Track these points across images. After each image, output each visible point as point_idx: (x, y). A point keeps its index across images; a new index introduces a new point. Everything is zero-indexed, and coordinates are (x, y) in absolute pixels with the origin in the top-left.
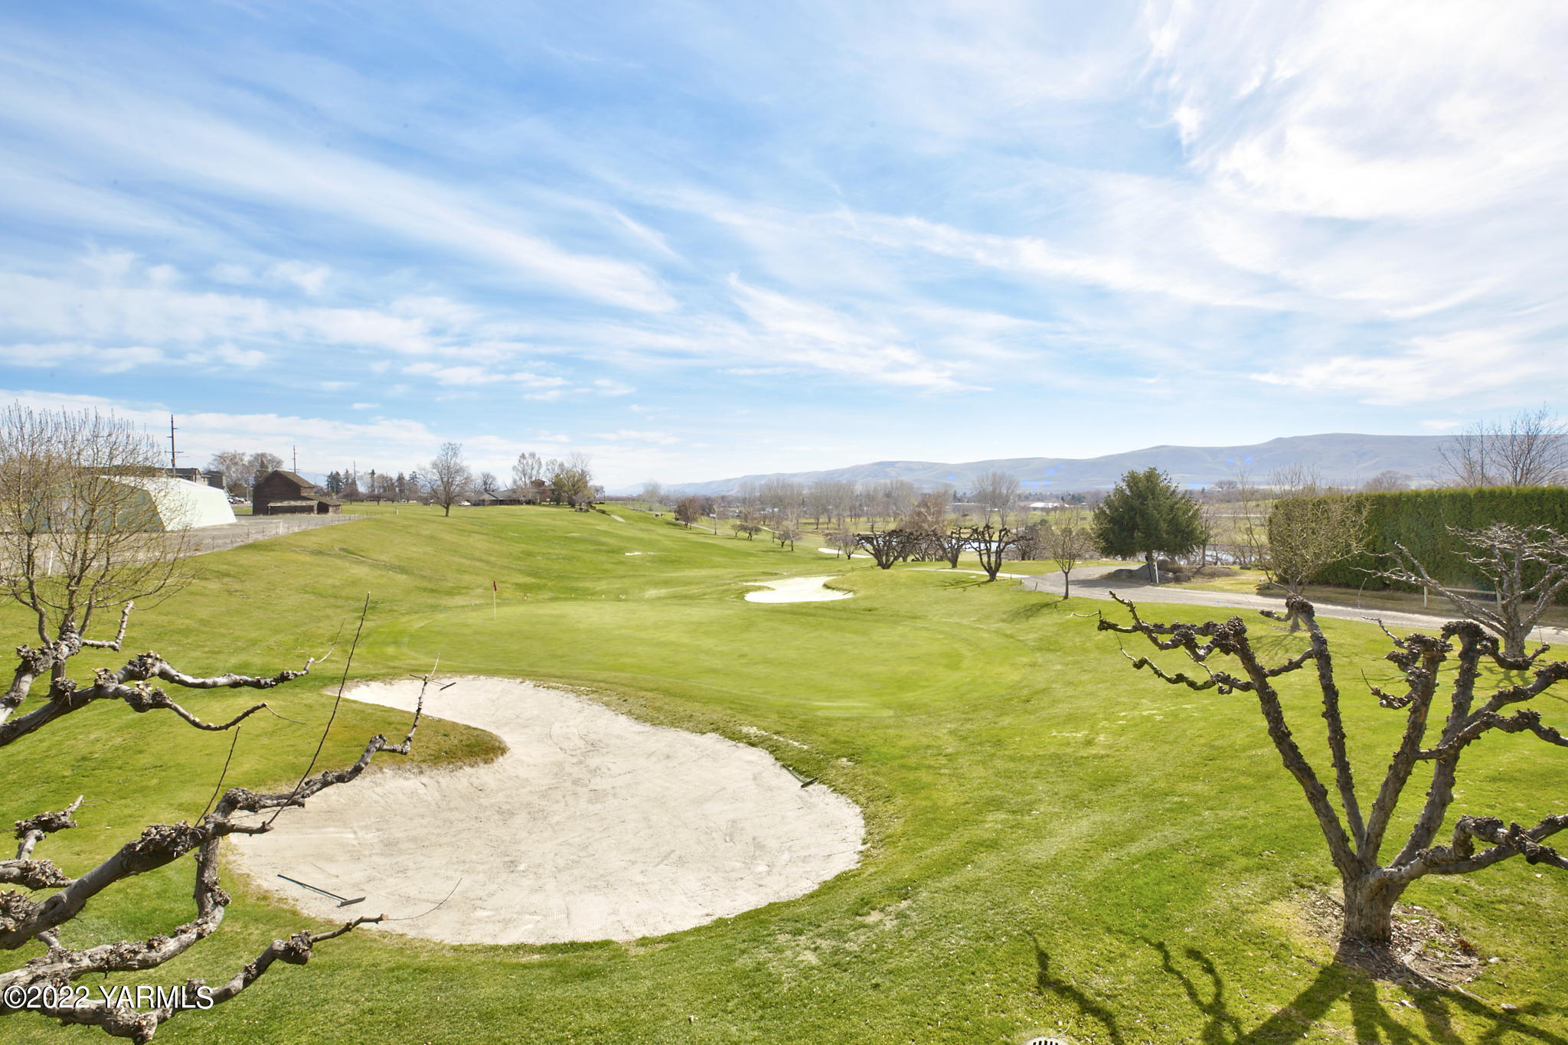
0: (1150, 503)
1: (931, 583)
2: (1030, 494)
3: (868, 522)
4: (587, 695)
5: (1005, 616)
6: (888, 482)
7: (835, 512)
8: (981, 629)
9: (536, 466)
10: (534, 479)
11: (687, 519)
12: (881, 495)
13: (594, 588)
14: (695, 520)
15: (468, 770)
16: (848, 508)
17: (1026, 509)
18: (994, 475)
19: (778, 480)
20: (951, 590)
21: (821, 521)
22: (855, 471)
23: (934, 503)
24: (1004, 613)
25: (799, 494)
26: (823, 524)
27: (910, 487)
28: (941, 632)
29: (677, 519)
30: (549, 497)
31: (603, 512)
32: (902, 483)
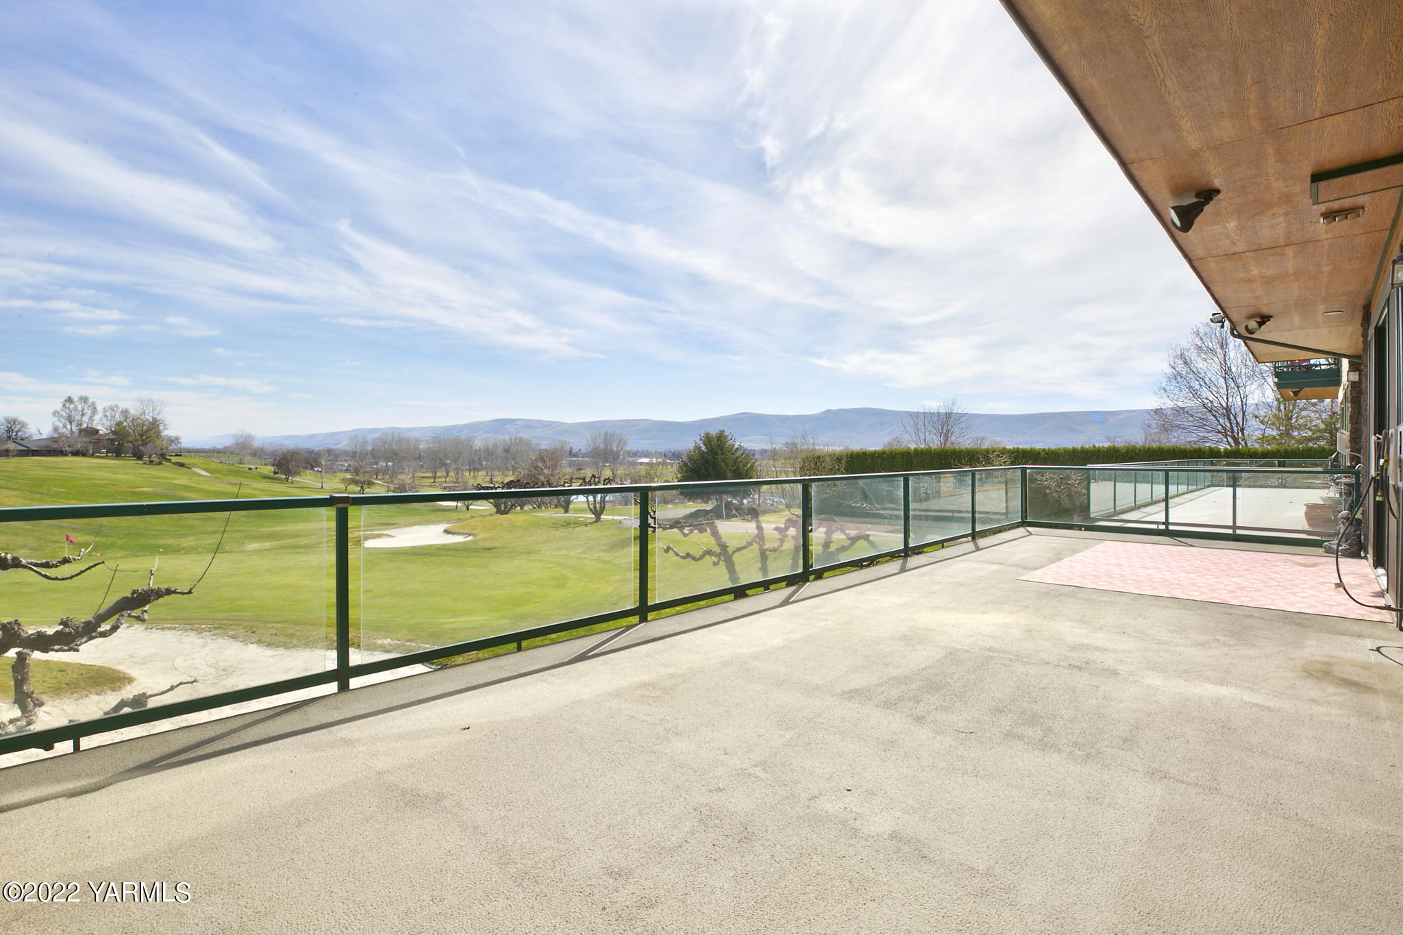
0: (720, 457)
1: (545, 525)
2: (638, 451)
3: (487, 475)
4: (209, 631)
5: (605, 548)
6: (507, 437)
7: (453, 466)
8: (585, 558)
9: (89, 412)
10: (84, 426)
11: (289, 473)
12: (500, 450)
13: (178, 545)
14: (297, 473)
15: (95, 698)
16: (466, 462)
17: (634, 464)
18: (606, 434)
19: (393, 434)
20: (562, 530)
21: (438, 474)
22: (474, 427)
23: (550, 458)
24: (605, 545)
25: (416, 448)
26: (441, 477)
27: (528, 443)
28: (551, 562)
29: (275, 473)
30: (104, 448)
31: (182, 465)
32: (521, 440)
